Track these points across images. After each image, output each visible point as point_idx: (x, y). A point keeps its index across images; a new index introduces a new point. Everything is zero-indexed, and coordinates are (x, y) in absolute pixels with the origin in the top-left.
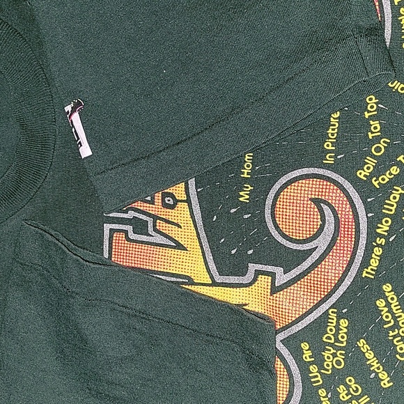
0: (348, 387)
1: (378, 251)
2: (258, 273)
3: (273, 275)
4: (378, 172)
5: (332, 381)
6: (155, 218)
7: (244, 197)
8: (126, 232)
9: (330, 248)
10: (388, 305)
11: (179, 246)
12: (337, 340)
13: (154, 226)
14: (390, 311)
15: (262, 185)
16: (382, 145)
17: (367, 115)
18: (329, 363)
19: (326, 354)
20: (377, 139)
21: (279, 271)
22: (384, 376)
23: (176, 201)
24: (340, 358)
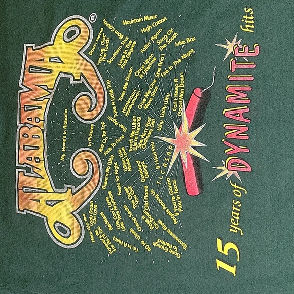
0: (98, 230)
1: (107, 179)
2: (68, 188)
3: (72, 188)
4: (105, 150)
5: (94, 228)
6: (33, 167)
7: (62, 159)
8: (24, 172)
9: (91, 178)
10: (110, 199)
11: (42, 178)
12: (94, 213)
13: (33, 170)
14: (110, 201)
15: (69, 154)
16: (106, 140)
17: (102, 129)
18: (91, 221)
19: (90, 218)
20: (104, 138)
22: (110, 226)
23: (40, 160)
24: (95, 219)
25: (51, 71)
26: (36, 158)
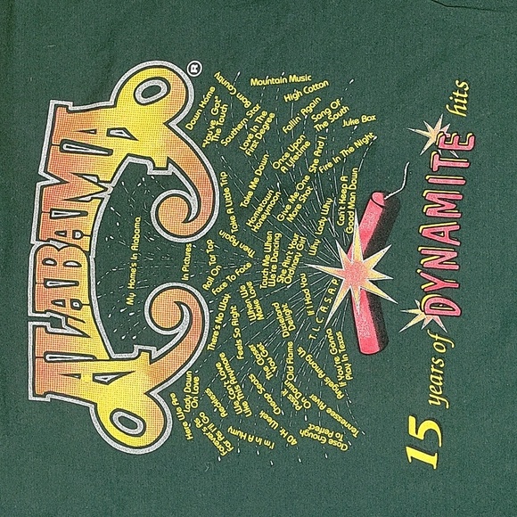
0: (201, 419)
1: (216, 333)
2: (140, 351)
3: (150, 352)
4: (215, 286)
5: (190, 417)
6: (67, 317)
7: (130, 301)
8: (45, 327)
9: (187, 332)
10: (223, 366)
11: (85, 335)
12: (193, 390)
13: (66, 321)
14: (224, 369)
16: (217, 269)
17: (208, 251)
18: (188, 405)
19: (186, 400)
20: (214, 266)
21: (153, 349)
22: (222, 410)
23: (81, 305)
24: (195, 401)
25: (110, 152)
26: (72, 301)
